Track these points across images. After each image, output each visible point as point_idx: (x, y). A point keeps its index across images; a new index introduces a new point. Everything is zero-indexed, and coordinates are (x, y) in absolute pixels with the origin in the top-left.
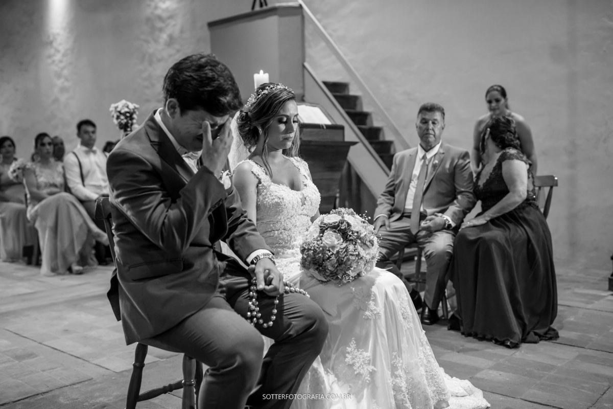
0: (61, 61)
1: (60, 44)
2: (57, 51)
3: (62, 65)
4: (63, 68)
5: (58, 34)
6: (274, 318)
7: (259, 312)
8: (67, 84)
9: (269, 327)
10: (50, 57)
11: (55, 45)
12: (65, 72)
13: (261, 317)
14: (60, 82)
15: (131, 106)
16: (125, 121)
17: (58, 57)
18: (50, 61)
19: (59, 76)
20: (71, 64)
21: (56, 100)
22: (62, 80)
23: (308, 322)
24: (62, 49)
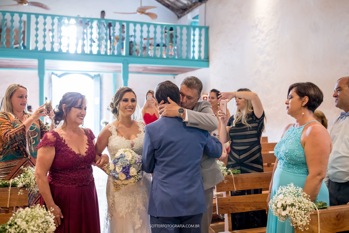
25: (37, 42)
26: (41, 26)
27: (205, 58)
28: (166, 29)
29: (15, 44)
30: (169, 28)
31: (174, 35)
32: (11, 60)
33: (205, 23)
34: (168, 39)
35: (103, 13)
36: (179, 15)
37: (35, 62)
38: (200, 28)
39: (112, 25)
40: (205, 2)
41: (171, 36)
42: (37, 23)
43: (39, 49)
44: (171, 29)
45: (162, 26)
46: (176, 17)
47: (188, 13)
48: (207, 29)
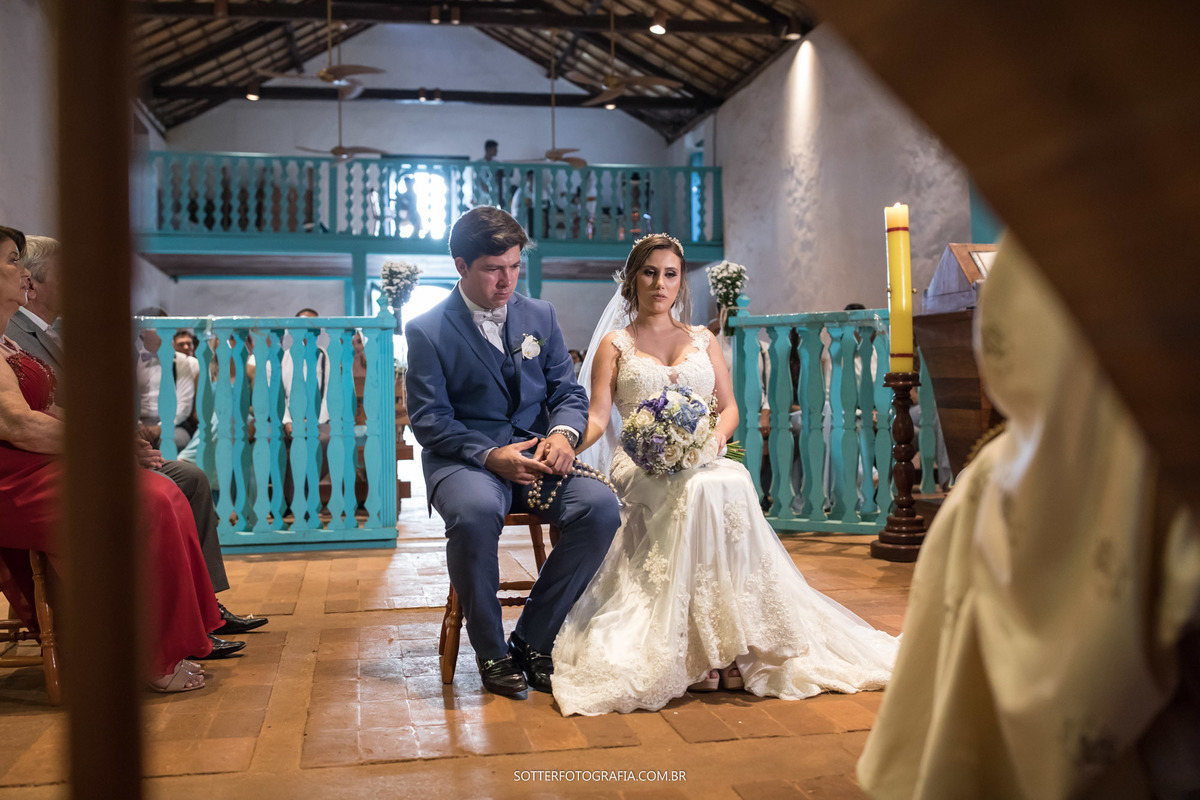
0: (803, 200)
1: (803, 171)
2: (799, 183)
3: (804, 205)
4: (805, 211)
5: (800, 155)
6: (551, 500)
7: (540, 492)
8: (810, 236)
9: (545, 509)
10: (790, 193)
11: (797, 173)
12: (808, 217)
13: (540, 498)
14: (801, 234)
15: (734, 267)
16: (725, 290)
17: (800, 193)
18: (790, 200)
19: (800, 223)
20: (815, 202)
21: (796, 263)
22: (804, 230)
23: (583, 508)
24: (804, 178)
25: (349, 217)
26: (357, 184)
27: (713, 240)
28: (623, 177)
29: (306, 222)
30: (630, 175)
31: (643, 189)
32: (294, 257)
33: (715, 160)
34: (630, 199)
35: (491, 146)
36: (670, 136)
37: (346, 260)
38: (702, 172)
39: (505, 173)
40: (715, 113)
41: (636, 191)
42: (349, 178)
43: (354, 232)
44: (636, 177)
45: (614, 171)
46: (662, 140)
47: (686, 132)
48: (718, 172)
